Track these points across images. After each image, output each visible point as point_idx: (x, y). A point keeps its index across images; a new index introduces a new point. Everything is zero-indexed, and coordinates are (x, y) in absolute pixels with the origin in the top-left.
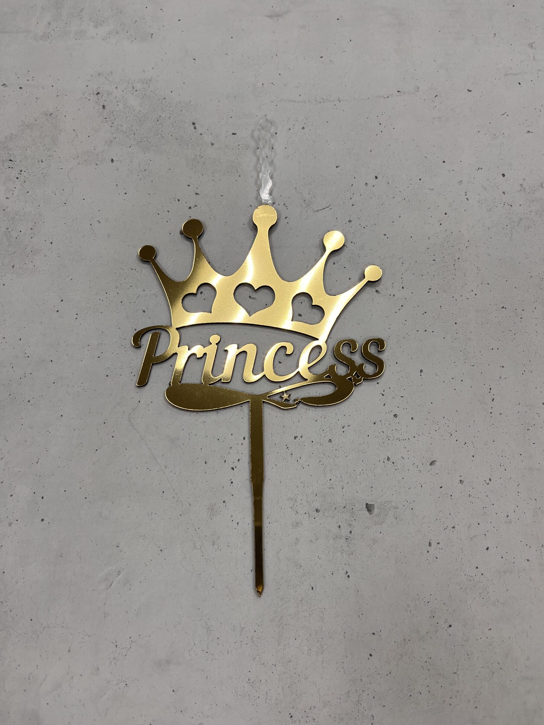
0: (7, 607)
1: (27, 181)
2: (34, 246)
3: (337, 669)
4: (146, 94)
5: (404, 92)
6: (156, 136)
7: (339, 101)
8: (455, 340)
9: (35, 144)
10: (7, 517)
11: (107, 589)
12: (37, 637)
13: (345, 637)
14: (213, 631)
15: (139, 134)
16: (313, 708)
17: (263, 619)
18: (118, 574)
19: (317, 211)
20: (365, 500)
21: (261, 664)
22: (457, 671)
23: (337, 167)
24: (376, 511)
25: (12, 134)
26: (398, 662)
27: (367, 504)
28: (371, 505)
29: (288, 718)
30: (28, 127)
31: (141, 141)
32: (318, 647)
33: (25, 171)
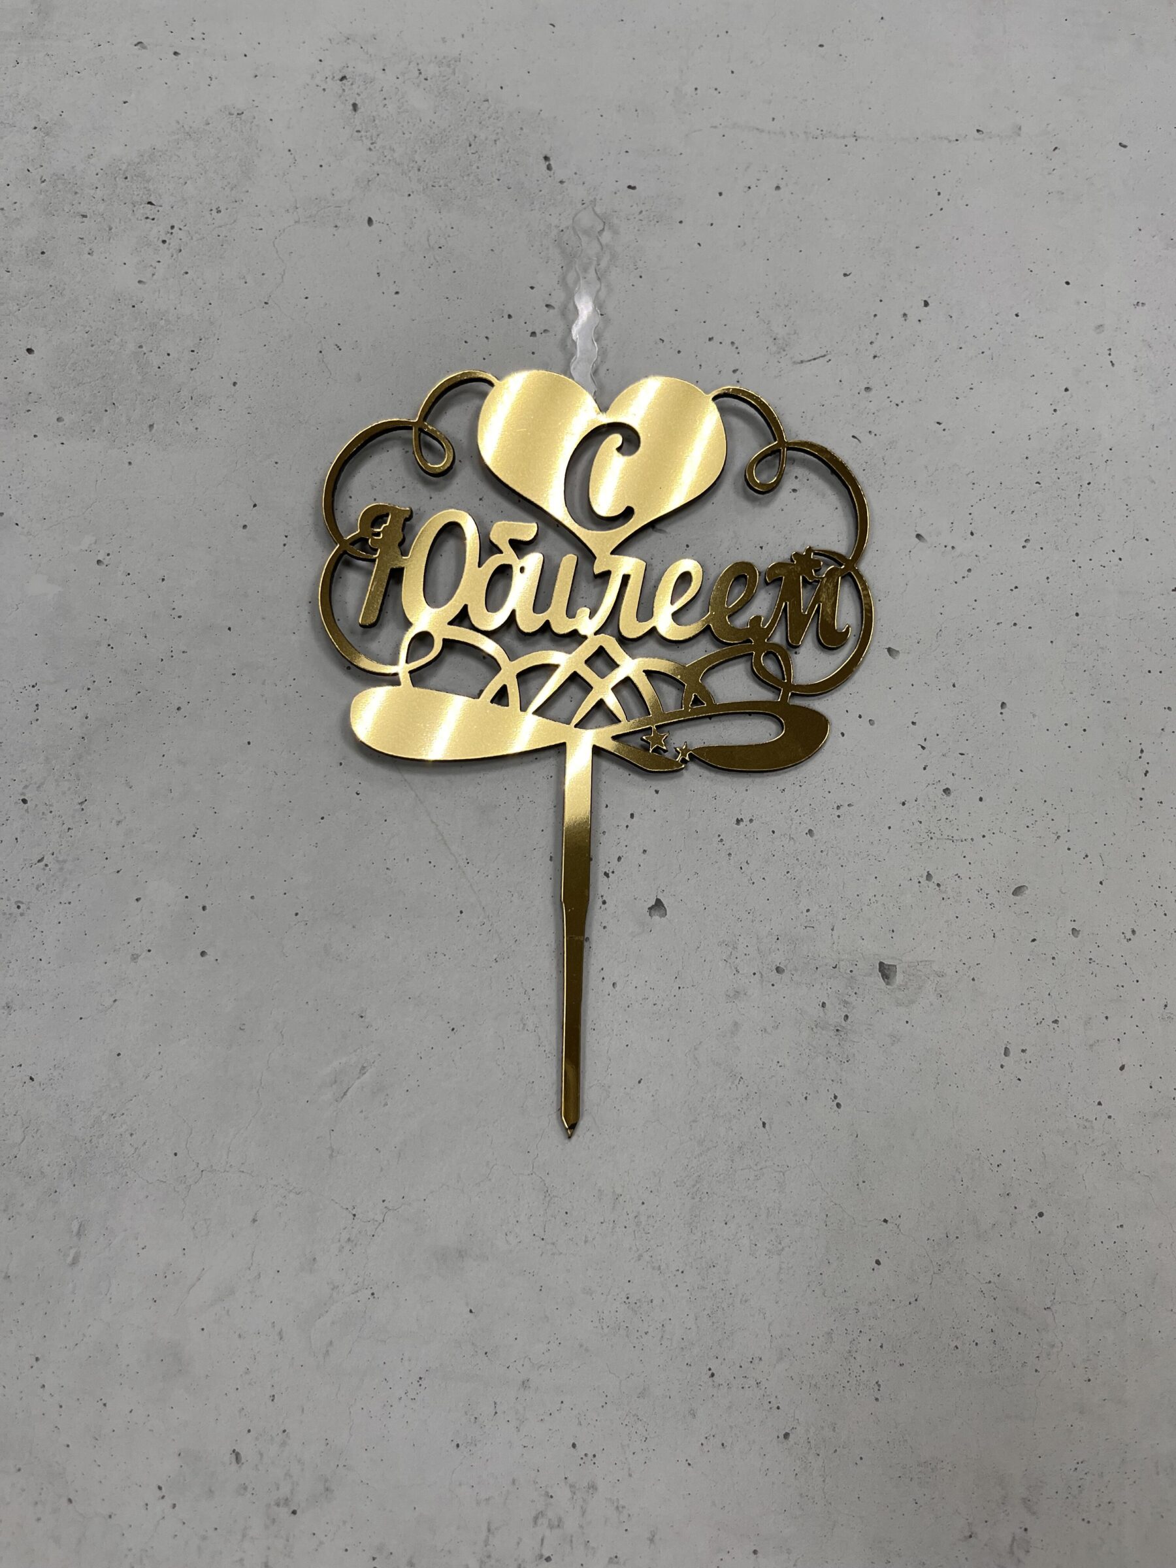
0: (125, 1127)
1: (184, 249)
2: (196, 388)
3: (809, 1286)
4: (447, 88)
5: (991, 132)
6: (465, 178)
7: (855, 138)
8: (1075, 647)
9: (204, 174)
10: (129, 943)
11: (337, 1101)
12: (188, 1190)
13: (826, 1225)
14: (556, 1199)
15: (428, 169)
16: (756, 1361)
17: (660, 1181)
18: (360, 1072)
19: (799, 361)
20: (877, 955)
21: (653, 1268)
22: (1052, 1305)
23: (845, 275)
24: (899, 978)
25: (156, 148)
26: (932, 1279)
27: (881, 964)
28: (889, 965)
29: (706, 1377)
30: (188, 137)
31: (434, 184)
32: (772, 1241)
33: (181, 227)
